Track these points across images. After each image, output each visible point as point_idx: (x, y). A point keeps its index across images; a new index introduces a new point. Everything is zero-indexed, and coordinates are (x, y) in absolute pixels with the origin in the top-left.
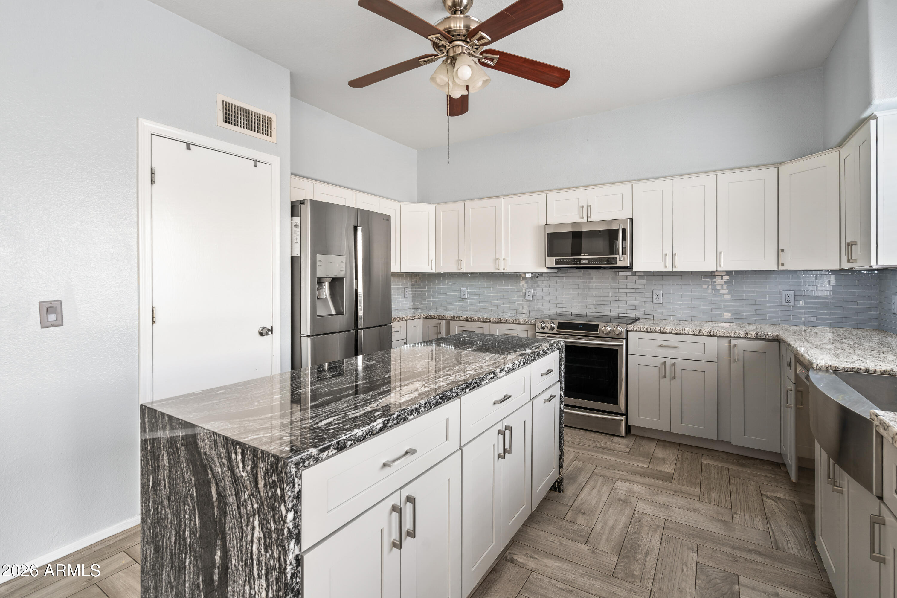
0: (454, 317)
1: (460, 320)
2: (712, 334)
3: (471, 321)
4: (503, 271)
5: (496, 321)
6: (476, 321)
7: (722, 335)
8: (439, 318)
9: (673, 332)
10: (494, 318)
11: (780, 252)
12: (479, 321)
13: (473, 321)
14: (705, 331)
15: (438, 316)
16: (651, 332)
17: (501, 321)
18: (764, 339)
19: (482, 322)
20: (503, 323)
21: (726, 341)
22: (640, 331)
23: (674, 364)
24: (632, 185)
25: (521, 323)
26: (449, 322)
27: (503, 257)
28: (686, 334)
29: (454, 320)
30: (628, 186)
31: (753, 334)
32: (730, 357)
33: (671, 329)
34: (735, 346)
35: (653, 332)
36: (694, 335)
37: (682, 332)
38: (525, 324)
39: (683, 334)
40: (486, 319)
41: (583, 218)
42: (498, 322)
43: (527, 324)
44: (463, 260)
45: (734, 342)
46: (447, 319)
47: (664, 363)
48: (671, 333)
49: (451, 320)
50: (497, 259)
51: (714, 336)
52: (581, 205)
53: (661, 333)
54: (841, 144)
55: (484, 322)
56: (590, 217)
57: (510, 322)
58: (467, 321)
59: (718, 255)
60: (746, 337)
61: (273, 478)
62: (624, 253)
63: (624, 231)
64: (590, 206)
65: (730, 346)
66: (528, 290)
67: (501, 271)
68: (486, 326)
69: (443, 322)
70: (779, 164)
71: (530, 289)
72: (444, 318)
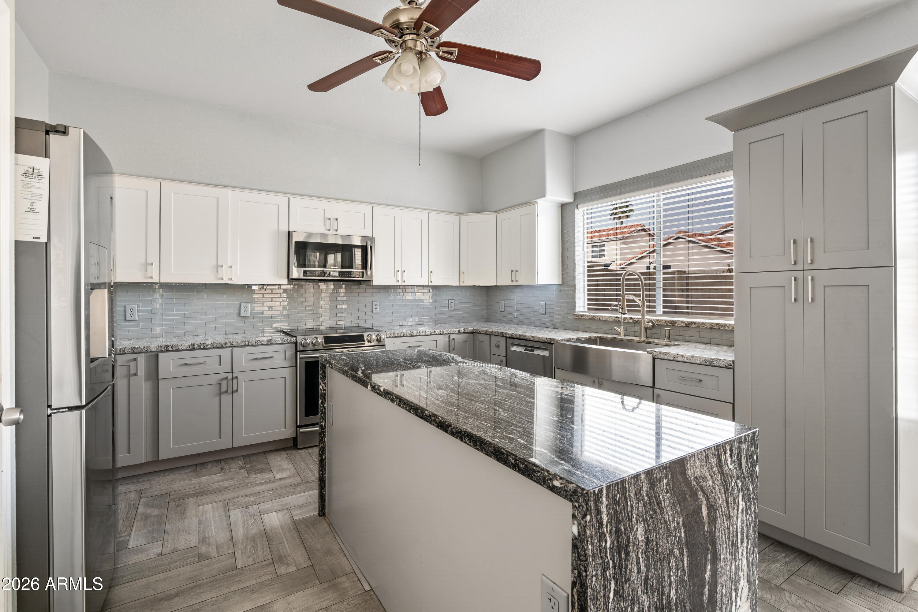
0: (167, 346)
1: (178, 350)
2: (441, 332)
3: (201, 349)
5: (243, 344)
6: (210, 348)
7: (447, 333)
8: (135, 351)
9: (418, 334)
10: (239, 341)
11: (460, 273)
12: (214, 348)
13: (204, 348)
14: (437, 331)
15: (132, 349)
16: (403, 336)
17: (250, 344)
18: (467, 333)
19: (219, 348)
20: (252, 345)
21: (447, 336)
22: (396, 337)
24: (373, 207)
25: (278, 342)
26: (158, 355)
27: (229, 264)
28: (426, 335)
29: (167, 351)
30: (370, 207)
31: (462, 330)
32: (450, 348)
33: (417, 332)
34: (453, 339)
35: (405, 336)
36: (431, 335)
37: (424, 334)
38: (283, 344)
39: (424, 335)
40: (226, 344)
41: (329, 230)
42: (246, 346)
43: (286, 343)
45: (452, 337)
46: (151, 352)
48: (417, 336)
49: (162, 351)
50: (218, 267)
51: (442, 334)
52: (328, 216)
53: (410, 336)
54: (497, 211)
55: (222, 347)
56: (336, 230)
57: (263, 343)
58: (193, 349)
59: (430, 273)
60: (459, 333)
62: (371, 269)
63: (371, 247)
64: (336, 219)
65: (449, 341)
66: (243, 305)
67: (226, 281)
68: (225, 353)
69: (141, 358)
70: (460, 214)
71: (246, 305)
72: (146, 351)
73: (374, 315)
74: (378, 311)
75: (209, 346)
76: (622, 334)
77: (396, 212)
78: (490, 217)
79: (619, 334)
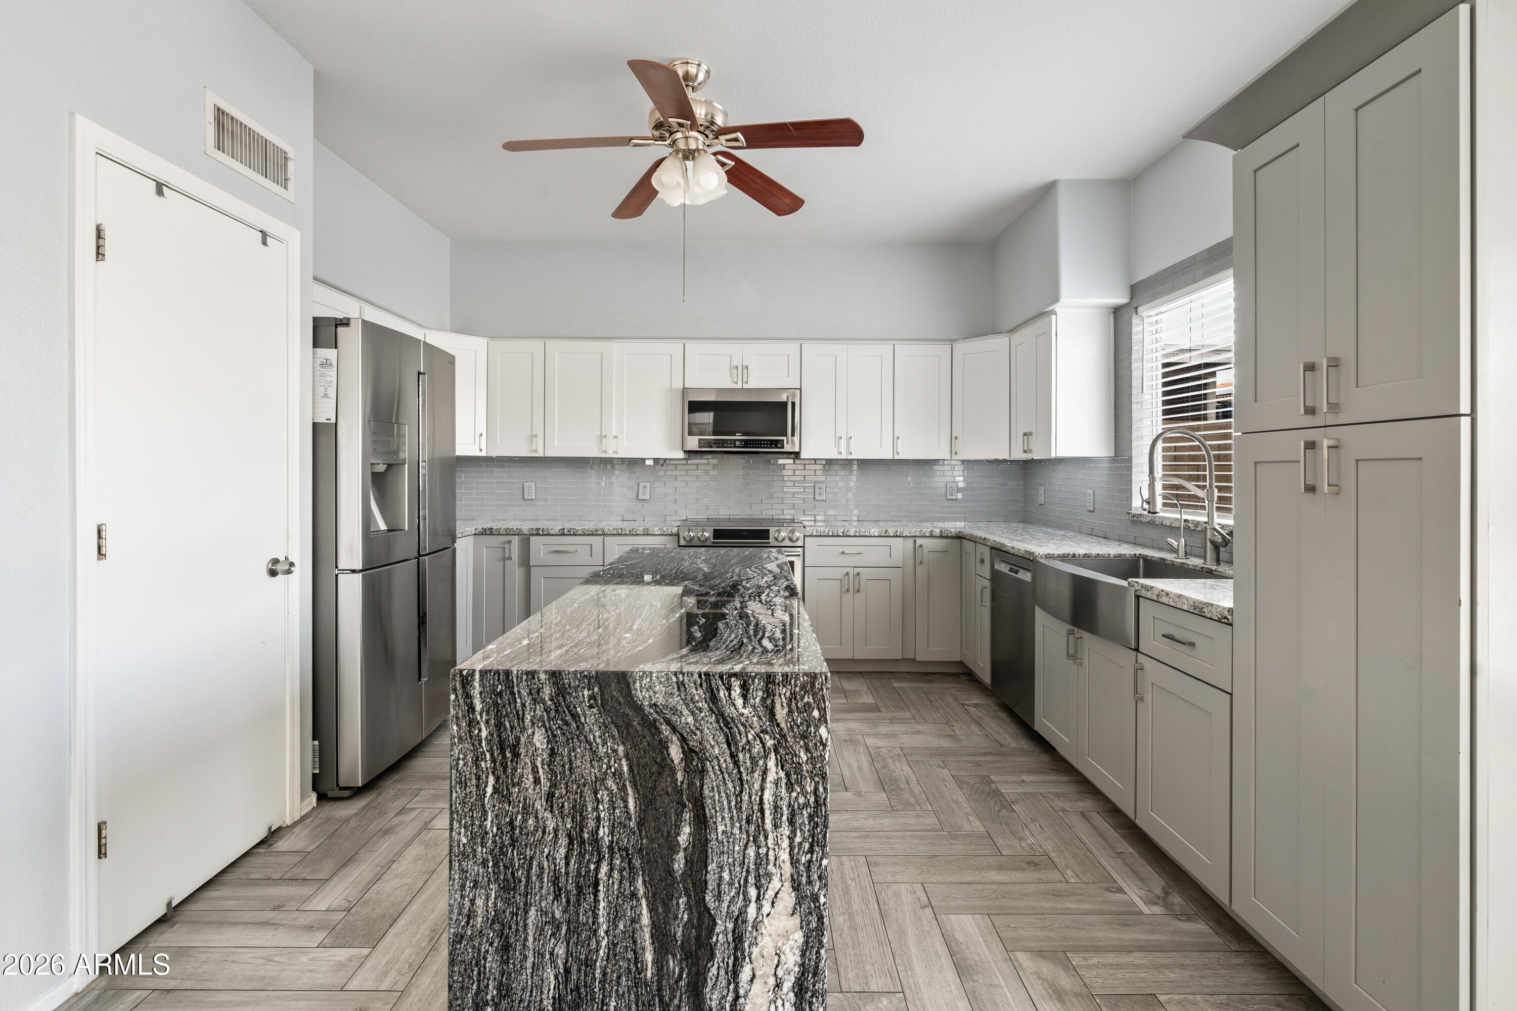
0: (538, 529)
1: (548, 535)
2: (898, 534)
3: (571, 535)
4: (614, 456)
5: (615, 533)
6: (580, 535)
7: (908, 535)
8: (508, 532)
9: (857, 534)
10: (611, 529)
11: (953, 439)
12: (584, 535)
13: (574, 535)
14: (891, 532)
15: (506, 529)
16: (833, 536)
17: (623, 533)
18: (947, 537)
19: (590, 535)
20: (625, 535)
21: (911, 540)
22: (820, 536)
23: (858, 574)
24: (801, 345)
25: (657, 533)
26: (529, 539)
27: (614, 434)
28: (871, 536)
29: (538, 534)
30: (795, 346)
31: (937, 532)
32: (915, 559)
33: (856, 531)
34: (921, 546)
35: (836, 536)
36: (880, 536)
37: (867, 534)
38: (662, 535)
39: (868, 536)
40: (596, 531)
41: (736, 383)
42: (618, 535)
43: (666, 535)
44: (541, 435)
45: (919, 541)
46: (523, 534)
47: (848, 574)
48: (854, 536)
49: (533, 535)
50: (602, 437)
51: (900, 537)
52: (734, 363)
53: (844, 536)
54: (1012, 331)
55: (593, 535)
56: (747, 383)
57: (638, 532)
58: (563, 534)
59: (895, 439)
60: (932, 536)
61: (806, 700)
62: (793, 435)
63: (793, 404)
64: (747, 367)
65: (915, 547)
66: (642, 484)
67: (610, 454)
68: (597, 541)
69: (516, 540)
70: (952, 341)
71: (645, 484)
72: (519, 533)
73: (817, 503)
74: (823, 497)
75: (580, 532)
76: (1182, 552)
77: (839, 349)
78: (999, 343)
79: (1176, 551)
